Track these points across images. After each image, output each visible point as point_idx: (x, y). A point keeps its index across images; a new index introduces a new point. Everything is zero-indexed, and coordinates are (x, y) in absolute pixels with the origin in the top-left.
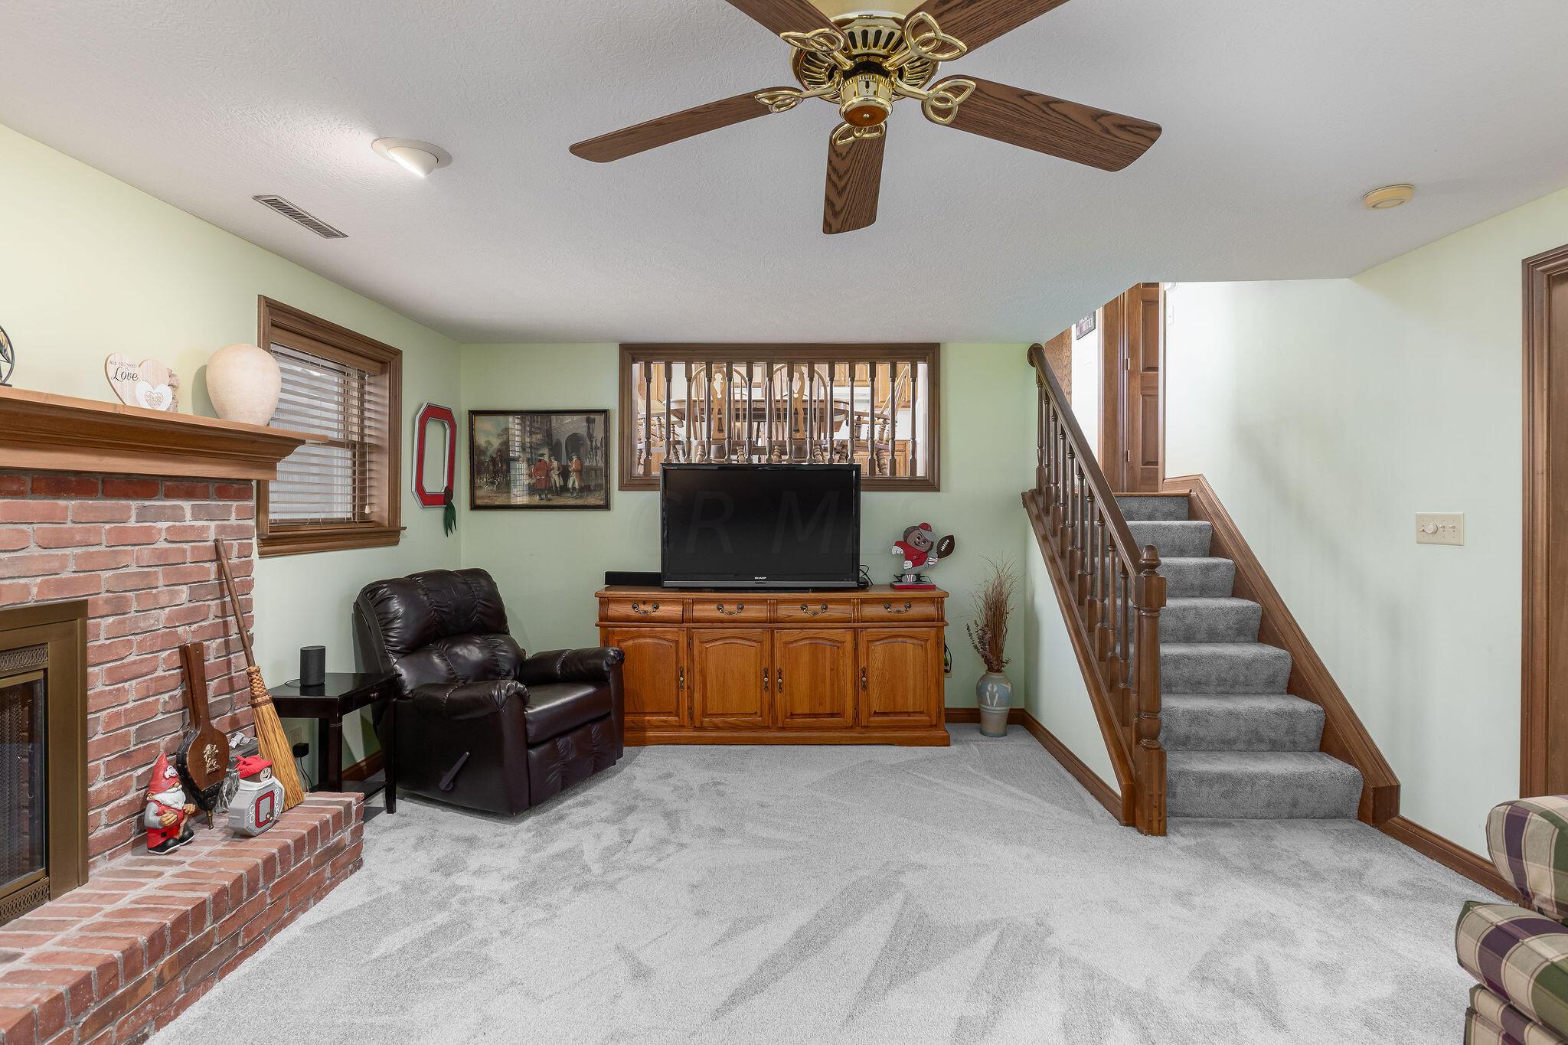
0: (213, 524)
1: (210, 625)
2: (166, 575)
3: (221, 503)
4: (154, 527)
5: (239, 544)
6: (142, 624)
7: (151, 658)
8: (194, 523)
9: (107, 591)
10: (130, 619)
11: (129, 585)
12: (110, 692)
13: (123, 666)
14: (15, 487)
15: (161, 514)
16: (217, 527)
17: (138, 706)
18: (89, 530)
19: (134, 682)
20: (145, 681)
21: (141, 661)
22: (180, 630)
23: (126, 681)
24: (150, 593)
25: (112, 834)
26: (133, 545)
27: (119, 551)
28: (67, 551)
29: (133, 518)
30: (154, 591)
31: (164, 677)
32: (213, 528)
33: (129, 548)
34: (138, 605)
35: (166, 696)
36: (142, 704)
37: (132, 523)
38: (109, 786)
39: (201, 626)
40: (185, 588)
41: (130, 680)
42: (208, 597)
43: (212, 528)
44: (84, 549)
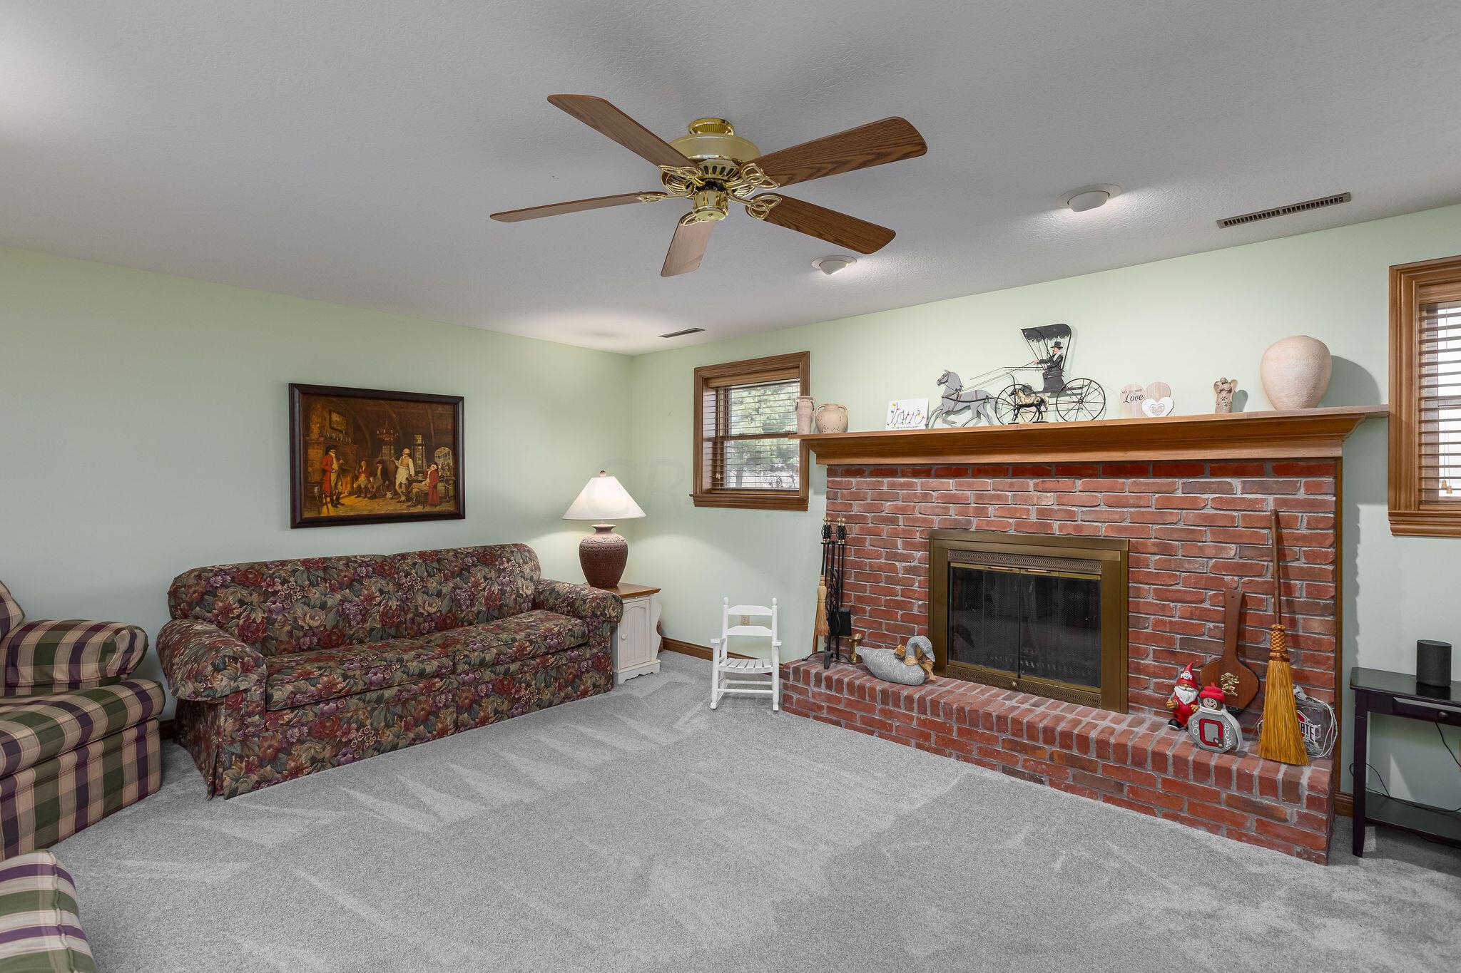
0: (1271, 498)
1: (1265, 582)
2: (1213, 533)
3: (1281, 480)
4: (1200, 497)
5: (1309, 517)
6: (1186, 566)
7: (1195, 592)
8: (1244, 496)
9: (1155, 538)
10: (1175, 560)
11: (1175, 536)
12: (1157, 604)
13: (1169, 591)
14: (1091, 472)
15: (1205, 489)
16: (1276, 499)
17: (1182, 623)
18: (1140, 497)
19: (1179, 605)
20: (1189, 607)
21: (1185, 591)
22: (1226, 578)
23: (1173, 602)
24: (1196, 546)
25: (1157, 699)
26: (1179, 509)
27: (1166, 512)
28: (1125, 510)
29: (1180, 490)
30: (1200, 544)
31: (1209, 610)
32: (1272, 500)
33: (1176, 511)
34: (1183, 552)
35: (1211, 625)
36: (1184, 622)
37: (1179, 494)
38: (1155, 666)
39: (1252, 581)
40: (1233, 546)
41: (1177, 602)
42: (1264, 558)
43: (1270, 502)
44: (1138, 509)
